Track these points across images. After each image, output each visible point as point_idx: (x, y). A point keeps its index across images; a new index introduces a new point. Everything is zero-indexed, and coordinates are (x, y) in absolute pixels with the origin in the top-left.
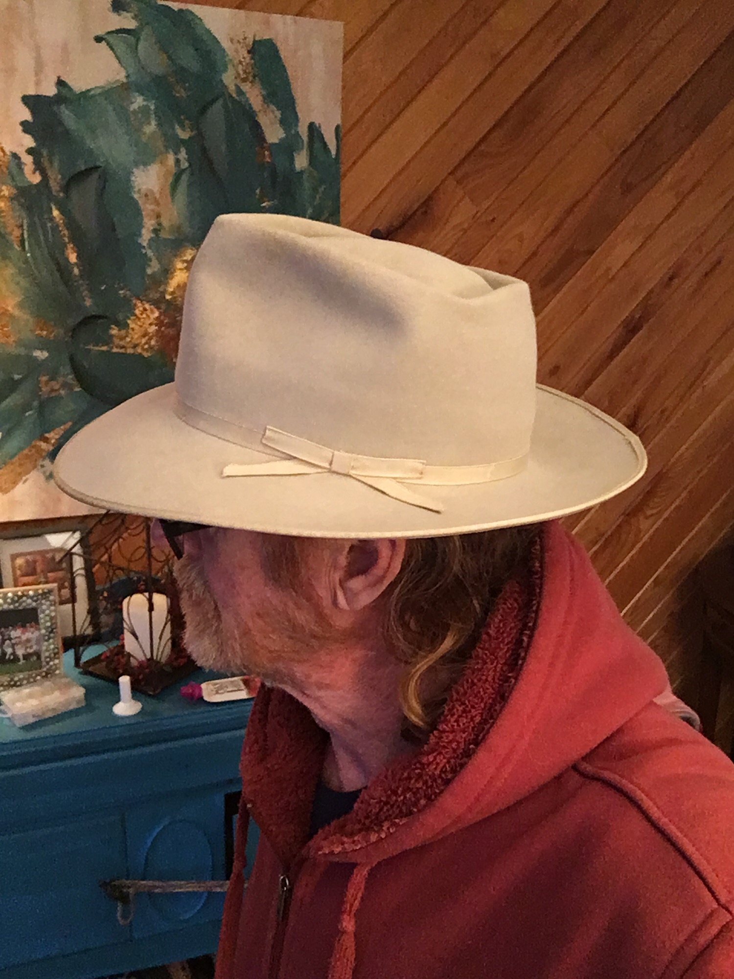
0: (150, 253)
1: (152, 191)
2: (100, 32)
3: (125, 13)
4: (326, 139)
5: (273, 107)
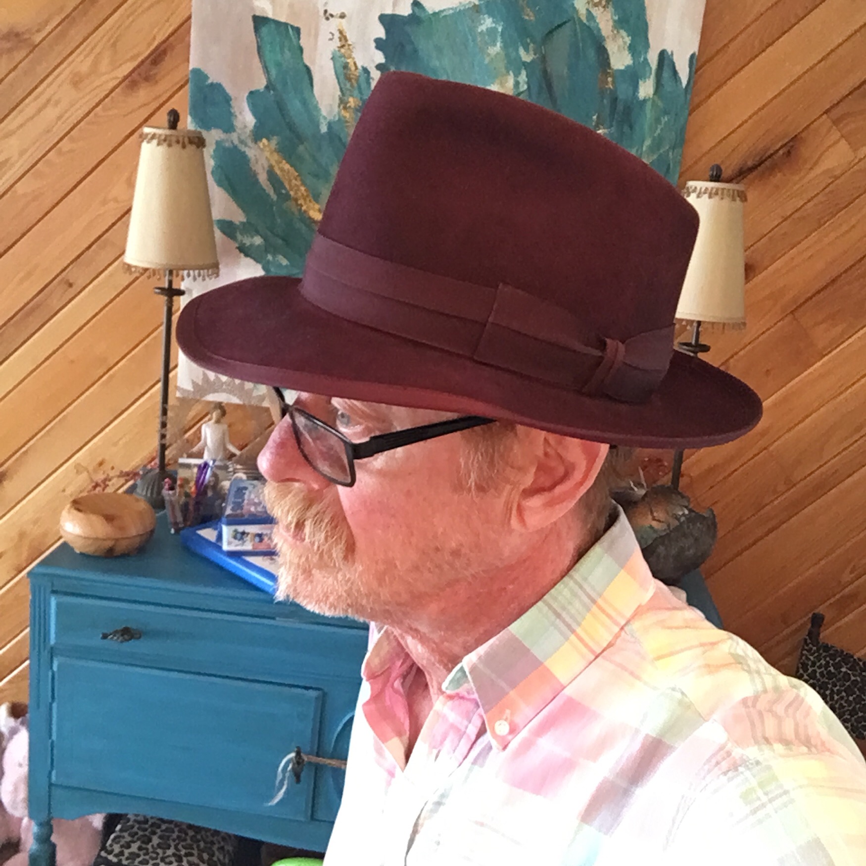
4: (678, 68)
5: (623, 33)
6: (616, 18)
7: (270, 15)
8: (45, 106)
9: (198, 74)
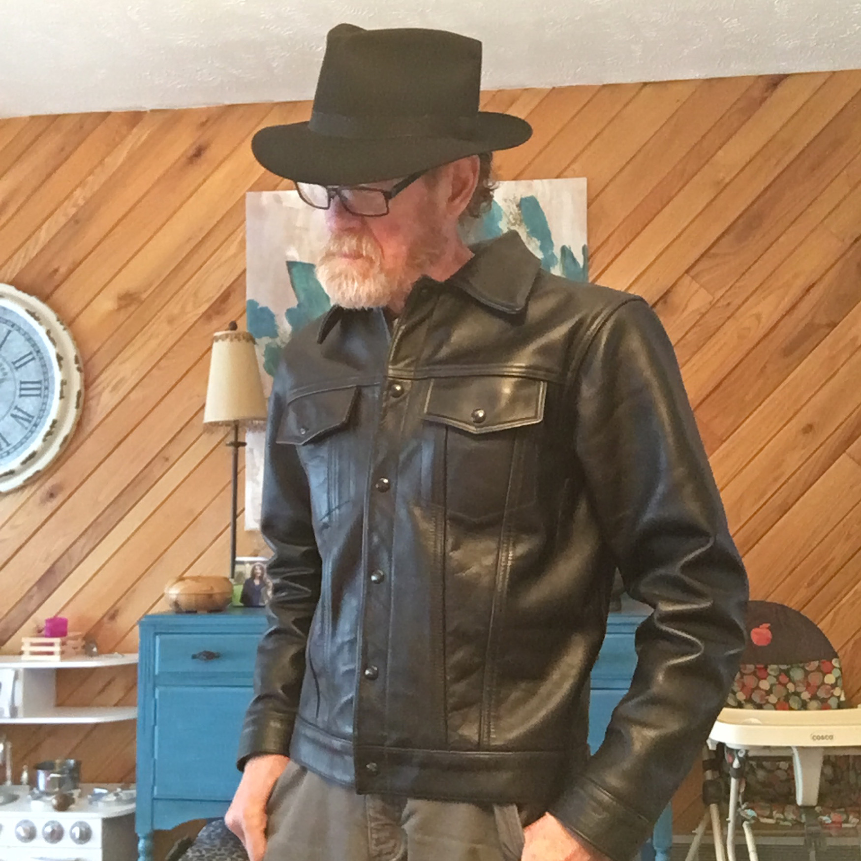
4: (575, 255)
5: (534, 239)
6: (528, 230)
7: (298, 259)
8: (149, 339)
9: (253, 304)
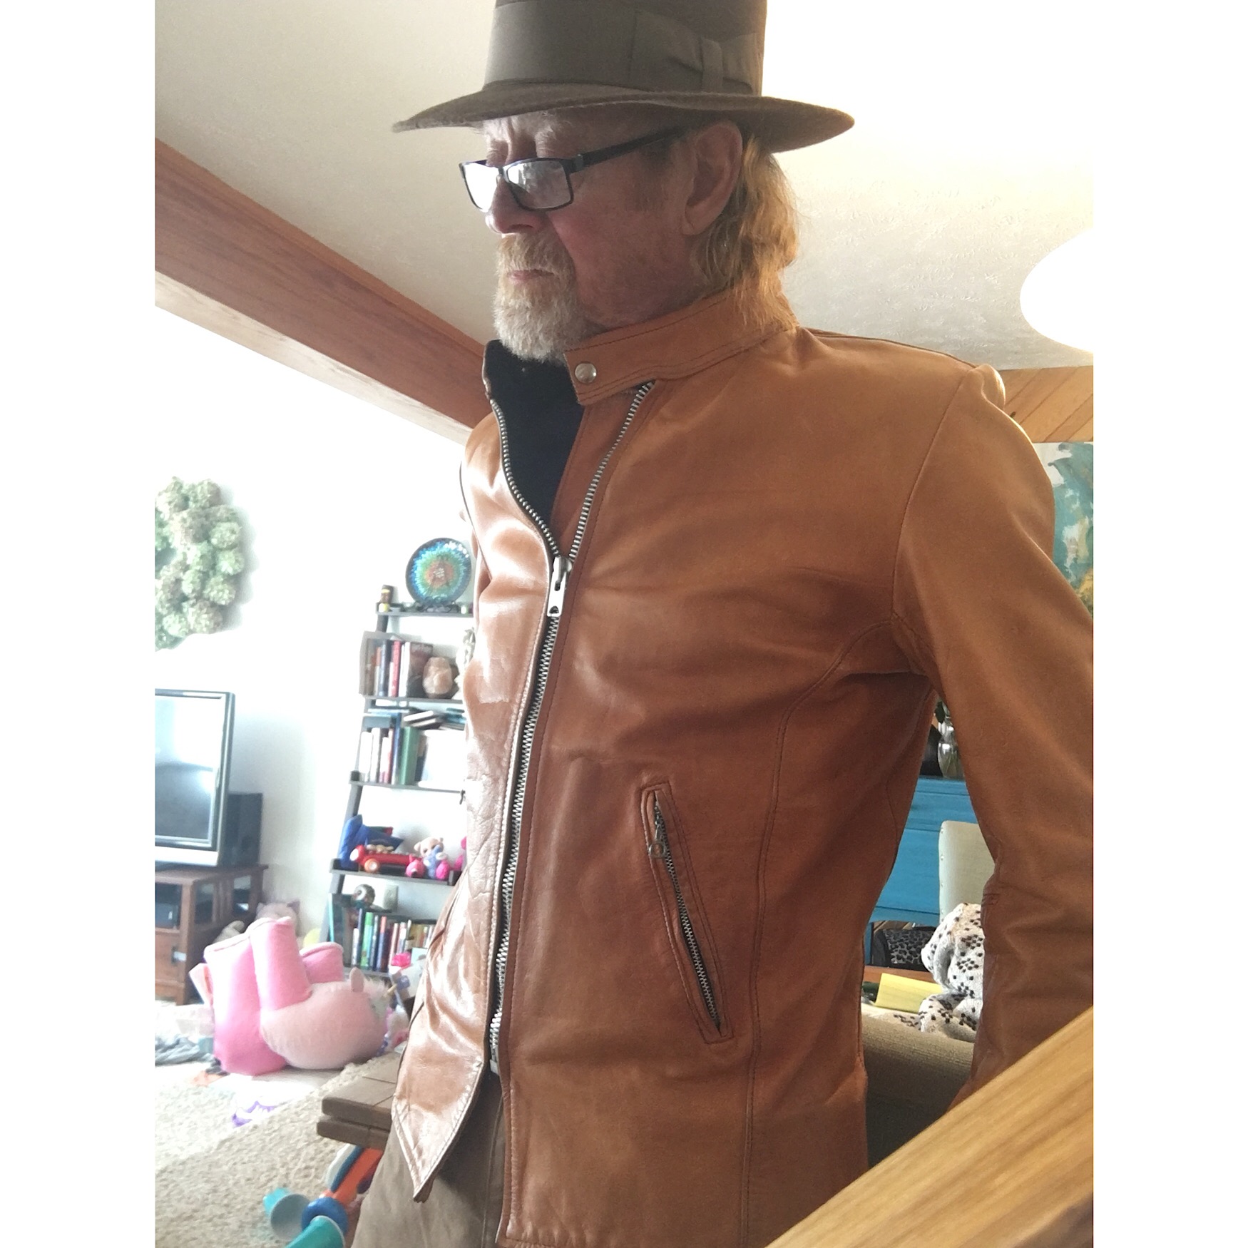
0: (1070, 571)
1: (1075, 539)
2: (1052, 460)
3: (1064, 450)
